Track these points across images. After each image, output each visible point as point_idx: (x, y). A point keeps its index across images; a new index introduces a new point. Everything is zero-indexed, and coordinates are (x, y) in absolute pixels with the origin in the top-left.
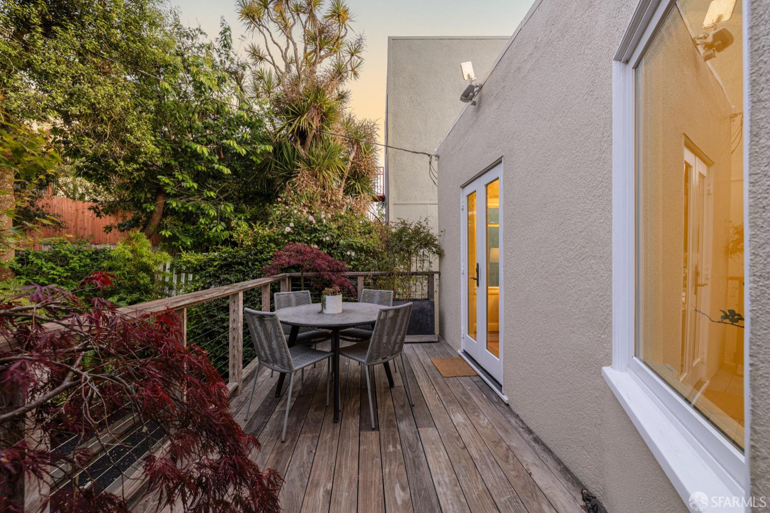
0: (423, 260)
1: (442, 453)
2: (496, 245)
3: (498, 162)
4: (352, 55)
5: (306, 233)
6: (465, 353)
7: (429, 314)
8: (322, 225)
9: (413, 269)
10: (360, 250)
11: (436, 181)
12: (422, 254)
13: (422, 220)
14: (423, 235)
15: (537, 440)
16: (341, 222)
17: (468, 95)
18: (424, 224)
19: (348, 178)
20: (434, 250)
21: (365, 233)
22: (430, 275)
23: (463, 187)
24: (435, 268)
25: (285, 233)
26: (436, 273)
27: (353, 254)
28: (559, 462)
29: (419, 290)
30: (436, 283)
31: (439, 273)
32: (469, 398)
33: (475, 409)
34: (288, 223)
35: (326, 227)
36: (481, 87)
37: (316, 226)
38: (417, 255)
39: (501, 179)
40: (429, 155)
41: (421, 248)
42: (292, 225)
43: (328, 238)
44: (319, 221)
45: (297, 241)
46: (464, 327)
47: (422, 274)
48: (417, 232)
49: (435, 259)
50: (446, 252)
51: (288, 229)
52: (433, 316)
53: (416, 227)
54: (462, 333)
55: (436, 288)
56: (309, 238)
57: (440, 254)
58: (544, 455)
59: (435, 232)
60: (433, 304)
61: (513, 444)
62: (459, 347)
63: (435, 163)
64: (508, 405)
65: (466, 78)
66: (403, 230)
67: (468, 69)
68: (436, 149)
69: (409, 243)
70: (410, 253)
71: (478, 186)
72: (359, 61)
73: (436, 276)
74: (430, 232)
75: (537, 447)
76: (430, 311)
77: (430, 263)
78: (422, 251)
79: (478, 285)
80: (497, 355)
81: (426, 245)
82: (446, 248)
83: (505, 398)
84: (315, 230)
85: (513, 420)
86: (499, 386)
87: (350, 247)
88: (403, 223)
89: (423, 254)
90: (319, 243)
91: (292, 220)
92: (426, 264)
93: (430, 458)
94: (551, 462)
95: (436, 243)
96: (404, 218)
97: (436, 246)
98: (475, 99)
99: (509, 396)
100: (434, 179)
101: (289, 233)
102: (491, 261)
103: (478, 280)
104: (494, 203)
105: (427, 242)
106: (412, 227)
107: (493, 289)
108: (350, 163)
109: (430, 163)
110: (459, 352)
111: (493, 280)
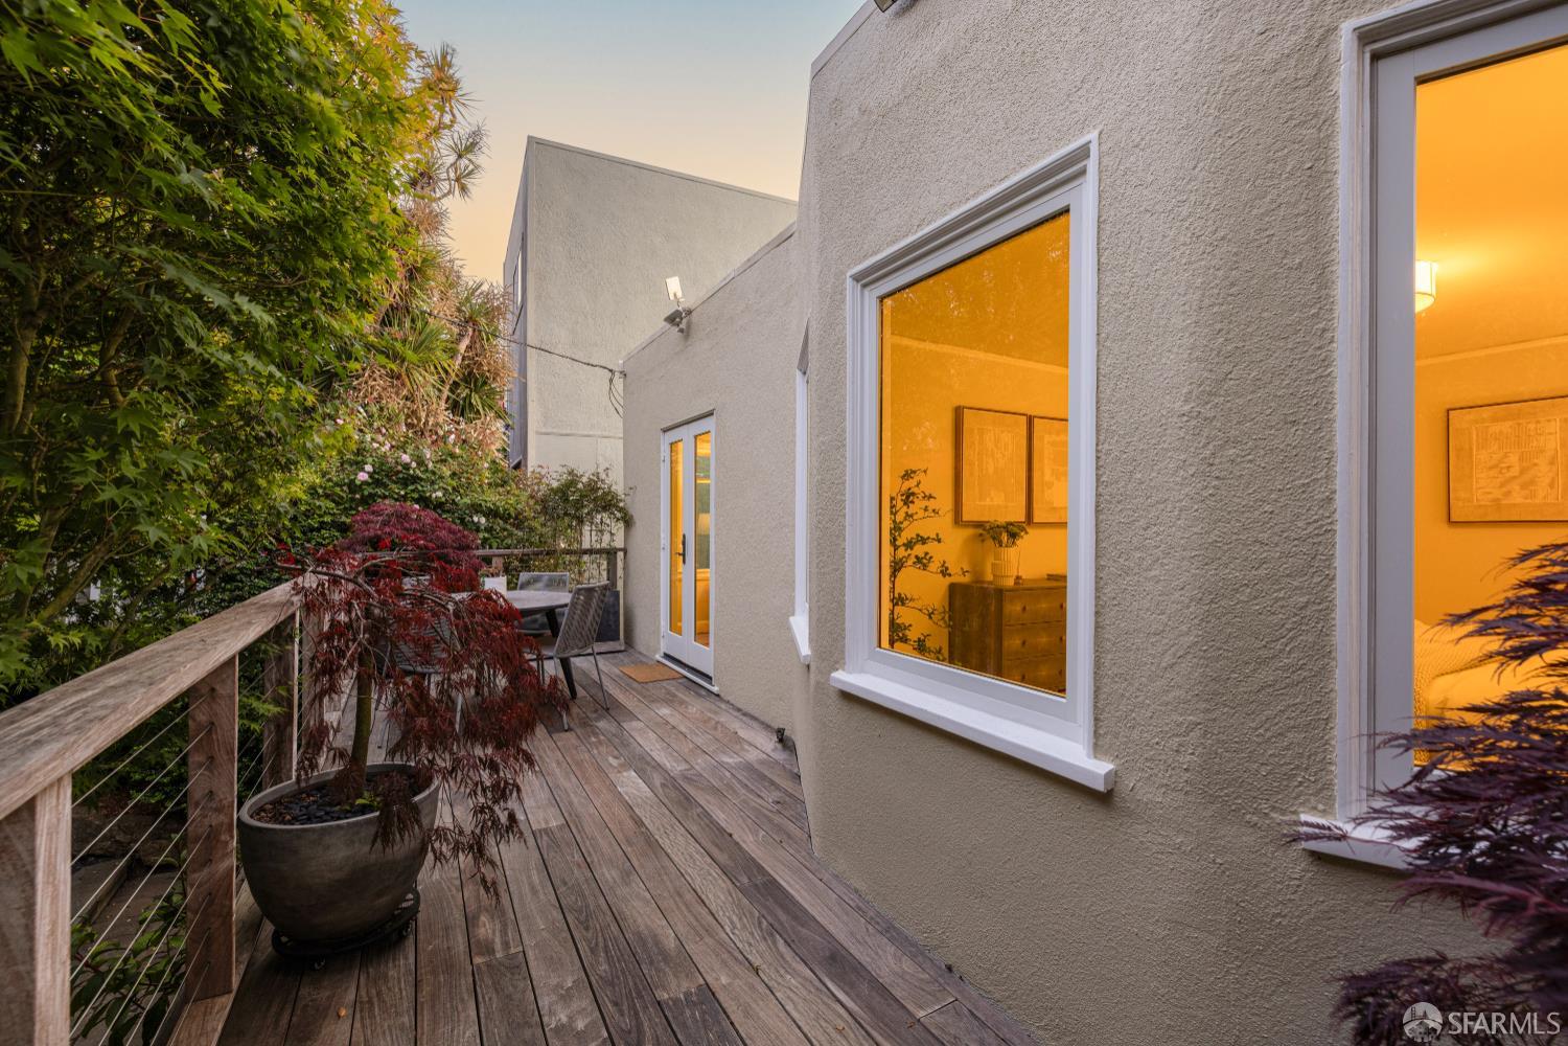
0: (602, 531)
1: (651, 734)
2: (707, 511)
3: (710, 414)
4: (460, 156)
5: (396, 483)
6: (667, 656)
7: (612, 610)
8: (427, 471)
9: (586, 545)
10: (492, 513)
11: (620, 410)
12: (599, 521)
13: (600, 470)
14: (600, 493)
15: (745, 714)
16: (454, 465)
17: (673, 319)
18: (603, 476)
19: (455, 385)
20: (618, 515)
21: (497, 485)
22: (610, 553)
23: (665, 431)
24: (619, 543)
25: (358, 483)
26: (620, 550)
27: (483, 520)
28: (762, 723)
29: (595, 574)
30: (620, 564)
31: (625, 551)
32: (675, 696)
33: (682, 702)
34: (360, 466)
35: (434, 473)
36: (689, 312)
37: (418, 472)
38: (592, 523)
39: (713, 434)
40: (611, 371)
41: (599, 512)
42: (369, 468)
43: (440, 494)
44: (421, 463)
45: (380, 497)
46: (664, 622)
47: (599, 552)
48: (592, 487)
49: (619, 529)
50: (636, 518)
51: (362, 477)
52: (617, 613)
53: (590, 480)
54: (662, 629)
55: (620, 572)
56: (402, 493)
57: (628, 521)
58: (751, 722)
59: (619, 488)
60: (617, 595)
61: (722, 720)
62: (657, 650)
63: (619, 382)
64: (718, 695)
65: (672, 297)
66: (572, 483)
67: (674, 285)
68: (621, 362)
69: (578, 505)
70: (581, 521)
71: (686, 433)
72: (471, 167)
73: (620, 555)
74: (613, 488)
75: (744, 718)
76: (614, 606)
77: (612, 534)
78: (599, 517)
79: (684, 562)
80: (707, 644)
81: (605, 509)
82: (636, 512)
83: (715, 689)
84: (415, 479)
85: (723, 706)
86: (708, 678)
87: (476, 508)
88: (571, 473)
89: (602, 522)
90: (424, 501)
91: (370, 460)
92: (606, 537)
93: (639, 739)
94: (755, 724)
95: (621, 504)
96: (572, 465)
97: (621, 510)
98: (683, 326)
99: (720, 685)
100: (617, 405)
101: (364, 483)
102: (698, 532)
103: (684, 555)
104: (705, 449)
105: (607, 503)
106: (585, 480)
107: (703, 573)
108: (460, 358)
109: (611, 380)
110: (658, 657)
111: (703, 561)
